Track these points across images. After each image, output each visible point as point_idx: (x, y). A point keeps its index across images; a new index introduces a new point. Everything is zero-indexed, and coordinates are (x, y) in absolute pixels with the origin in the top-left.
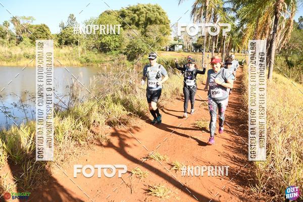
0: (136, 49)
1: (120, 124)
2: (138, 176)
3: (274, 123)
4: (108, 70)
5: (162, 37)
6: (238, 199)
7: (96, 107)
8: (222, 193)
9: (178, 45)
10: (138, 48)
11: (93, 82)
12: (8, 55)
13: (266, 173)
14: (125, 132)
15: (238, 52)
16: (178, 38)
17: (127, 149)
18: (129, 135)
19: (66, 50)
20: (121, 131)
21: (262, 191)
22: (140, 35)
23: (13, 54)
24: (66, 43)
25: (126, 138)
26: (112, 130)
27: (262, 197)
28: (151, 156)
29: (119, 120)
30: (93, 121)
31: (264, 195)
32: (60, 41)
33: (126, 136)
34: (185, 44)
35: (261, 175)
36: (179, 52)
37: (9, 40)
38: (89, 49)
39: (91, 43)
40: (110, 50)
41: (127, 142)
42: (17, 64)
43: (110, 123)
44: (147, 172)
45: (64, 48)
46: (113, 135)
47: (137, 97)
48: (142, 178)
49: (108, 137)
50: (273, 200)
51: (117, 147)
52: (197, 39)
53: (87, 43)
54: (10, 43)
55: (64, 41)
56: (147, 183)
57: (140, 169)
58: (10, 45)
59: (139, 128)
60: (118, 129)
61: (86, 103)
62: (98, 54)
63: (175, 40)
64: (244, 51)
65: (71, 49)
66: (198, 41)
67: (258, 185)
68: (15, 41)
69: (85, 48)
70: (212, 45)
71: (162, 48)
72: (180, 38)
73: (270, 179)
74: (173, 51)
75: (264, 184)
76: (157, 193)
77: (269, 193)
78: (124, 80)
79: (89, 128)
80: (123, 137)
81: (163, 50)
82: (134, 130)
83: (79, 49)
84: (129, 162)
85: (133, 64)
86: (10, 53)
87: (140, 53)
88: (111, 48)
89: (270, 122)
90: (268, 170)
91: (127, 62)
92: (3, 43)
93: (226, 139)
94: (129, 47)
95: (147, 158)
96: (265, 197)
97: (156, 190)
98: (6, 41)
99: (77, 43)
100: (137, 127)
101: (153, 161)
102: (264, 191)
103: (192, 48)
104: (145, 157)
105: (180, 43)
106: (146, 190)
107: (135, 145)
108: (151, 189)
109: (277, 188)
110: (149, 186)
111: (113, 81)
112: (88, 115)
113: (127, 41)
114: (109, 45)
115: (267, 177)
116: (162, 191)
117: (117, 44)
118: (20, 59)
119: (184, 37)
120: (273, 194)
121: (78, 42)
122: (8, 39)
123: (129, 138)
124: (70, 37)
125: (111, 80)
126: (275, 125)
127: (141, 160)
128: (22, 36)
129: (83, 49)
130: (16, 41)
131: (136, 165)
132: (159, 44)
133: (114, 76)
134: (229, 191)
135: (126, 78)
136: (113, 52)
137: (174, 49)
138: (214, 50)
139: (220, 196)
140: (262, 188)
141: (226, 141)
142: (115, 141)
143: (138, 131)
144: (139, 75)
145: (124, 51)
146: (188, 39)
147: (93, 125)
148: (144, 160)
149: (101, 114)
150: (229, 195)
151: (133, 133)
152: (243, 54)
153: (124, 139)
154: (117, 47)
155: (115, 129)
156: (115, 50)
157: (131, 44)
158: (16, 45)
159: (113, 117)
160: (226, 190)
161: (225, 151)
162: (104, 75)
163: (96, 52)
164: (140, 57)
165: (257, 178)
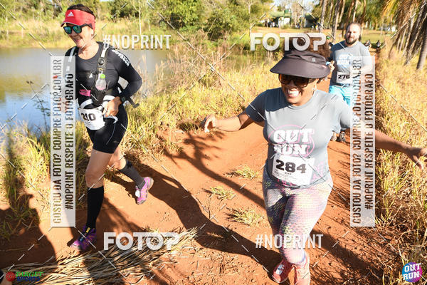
0: (221, 24)
1: (197, 129)
2: (220, 197)
3: (418, 134)
4: (181, 53)
5: (260, 5)
6: (354, 233)
7: (165, 104)
8: (333, 224)
9: (283, 18)
10: (224, 22)
11: (160, 69)
12: (44, 32)
13: (398, 200)
14: (203, 139)
15: (374, 29)
16: (284, 7)
17: (205, 162)
18: (209, 143)
19: (122, 24)
20: (199, 137)
21: (388, 223)
22: (228, 3)
23: (50, 30)
24: (122, 15)
25: (204, 146)
26: (185, 136)
27: (387, 231)
28: (238, 171)
29: (196, 122)
30: (159, 123)
31: (391, 230)
32: (113, 12)
33: (204, 144)
34: (294, 16)
35: (390, 203)
36: (285, 28)
37: (44, 11)
38: (154, 23)
39: (158, 14)
40: (184, 25)
41: (206, 152)
42: (56, 45)
43: (183, 127)
44: (232, 192)
45: (119, 21)
46: (187, 142)
47: (222, 92)
48: (225, 199)
49: (181, 145)
50: (403, 236)
51: (192, 159)
52: (312, 9)
53: (151, 14)
54: (45, 15)
55: (118, 12)
56: (232, 206)
57: (222, 187)
58: (45, 18)
59: (222, 134)
60: (193, 135)
61: (151, 98)
62: (167, 31)
63: (279, 10)
64: (384, 27)
65: (129, 23)
66: (313, 11)
67: (384, 216)
68: (51, 12)
69: (149, 22)
70: (335, 17)
71: (259, 22)
72: (286, 7)
73: (403, 209)
74: (275, 26)
75: (392, 214)
76: (245, 219)
77: (398, 228)
78: (204, 67)
79: (154, 132)
80: (200, 146)
81: (260, 25)
82: (215, 137)
83: (141, 23)
84: (208, 179)
85: (217, 46)
86: (46, 29)
87: (227, 30)
88: (186, 22)
89: (412, 132)
90: (401, 197)
91: (207, 42)
92: (36, 15)
93: (345, 154)
94: (211, 20)
95: (232, 174)
96: (392, 232)
97: (243, 215)
98: (40, 12)
99: (137, 15)
100: (220, 133)
101: (240, 178)
102: (391, 225)
103: (303, 23)
104: (229, 172)
105: (286, 15)
106: (230, 215)
107: (217, 157)
108: (237, 214)
109: (412, 221)
110: (234, 210)
111: (187, 69)
112: (153, 115)
113: (208, 12)
114: (184, 18)
115: (398, 207)
116: (250, 217)
117: (195, 16)
118: (59, 38)
119: (293, 6)
120: (404, 229)
121: (138, 13)
122: (42, 10)
123: (208, 147)
124: (128, 6)
125: (186, 66)
126: (419, 136)
127: (224, 176)
128: (60, 4)
129: (146, 24)
130: (53, 12)
131: (217, 182)
132: (255, 16)
133: (190, 61)
134: (342, 221)
135: (207, 64)
136: (189, 27)
137: (277, 23)
138: (337, 26)
139: (330, 228)
140: (389, 221)
141: (344, 156)
142: (189, 150)
143: (221, 138)
144: (224, 60)
145: (203, 27)
146: (299, 9)
147: (160, 128)
148: (228, 177)
149: (170, 114)
150: (343, 227)
151: (214, 140)
152: (382, 32)
153: (202, 148)
154: (194, 20)
155: (189, 134)
156: (192, 25)
157: (214, 16)
158: (54, 18)
159: (188, 119)
160: (339, 221)
161: (341, 169)
162: (175, 60)
163: (165, 28)
164: (227, 36)
165: (384, 207)
